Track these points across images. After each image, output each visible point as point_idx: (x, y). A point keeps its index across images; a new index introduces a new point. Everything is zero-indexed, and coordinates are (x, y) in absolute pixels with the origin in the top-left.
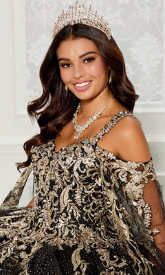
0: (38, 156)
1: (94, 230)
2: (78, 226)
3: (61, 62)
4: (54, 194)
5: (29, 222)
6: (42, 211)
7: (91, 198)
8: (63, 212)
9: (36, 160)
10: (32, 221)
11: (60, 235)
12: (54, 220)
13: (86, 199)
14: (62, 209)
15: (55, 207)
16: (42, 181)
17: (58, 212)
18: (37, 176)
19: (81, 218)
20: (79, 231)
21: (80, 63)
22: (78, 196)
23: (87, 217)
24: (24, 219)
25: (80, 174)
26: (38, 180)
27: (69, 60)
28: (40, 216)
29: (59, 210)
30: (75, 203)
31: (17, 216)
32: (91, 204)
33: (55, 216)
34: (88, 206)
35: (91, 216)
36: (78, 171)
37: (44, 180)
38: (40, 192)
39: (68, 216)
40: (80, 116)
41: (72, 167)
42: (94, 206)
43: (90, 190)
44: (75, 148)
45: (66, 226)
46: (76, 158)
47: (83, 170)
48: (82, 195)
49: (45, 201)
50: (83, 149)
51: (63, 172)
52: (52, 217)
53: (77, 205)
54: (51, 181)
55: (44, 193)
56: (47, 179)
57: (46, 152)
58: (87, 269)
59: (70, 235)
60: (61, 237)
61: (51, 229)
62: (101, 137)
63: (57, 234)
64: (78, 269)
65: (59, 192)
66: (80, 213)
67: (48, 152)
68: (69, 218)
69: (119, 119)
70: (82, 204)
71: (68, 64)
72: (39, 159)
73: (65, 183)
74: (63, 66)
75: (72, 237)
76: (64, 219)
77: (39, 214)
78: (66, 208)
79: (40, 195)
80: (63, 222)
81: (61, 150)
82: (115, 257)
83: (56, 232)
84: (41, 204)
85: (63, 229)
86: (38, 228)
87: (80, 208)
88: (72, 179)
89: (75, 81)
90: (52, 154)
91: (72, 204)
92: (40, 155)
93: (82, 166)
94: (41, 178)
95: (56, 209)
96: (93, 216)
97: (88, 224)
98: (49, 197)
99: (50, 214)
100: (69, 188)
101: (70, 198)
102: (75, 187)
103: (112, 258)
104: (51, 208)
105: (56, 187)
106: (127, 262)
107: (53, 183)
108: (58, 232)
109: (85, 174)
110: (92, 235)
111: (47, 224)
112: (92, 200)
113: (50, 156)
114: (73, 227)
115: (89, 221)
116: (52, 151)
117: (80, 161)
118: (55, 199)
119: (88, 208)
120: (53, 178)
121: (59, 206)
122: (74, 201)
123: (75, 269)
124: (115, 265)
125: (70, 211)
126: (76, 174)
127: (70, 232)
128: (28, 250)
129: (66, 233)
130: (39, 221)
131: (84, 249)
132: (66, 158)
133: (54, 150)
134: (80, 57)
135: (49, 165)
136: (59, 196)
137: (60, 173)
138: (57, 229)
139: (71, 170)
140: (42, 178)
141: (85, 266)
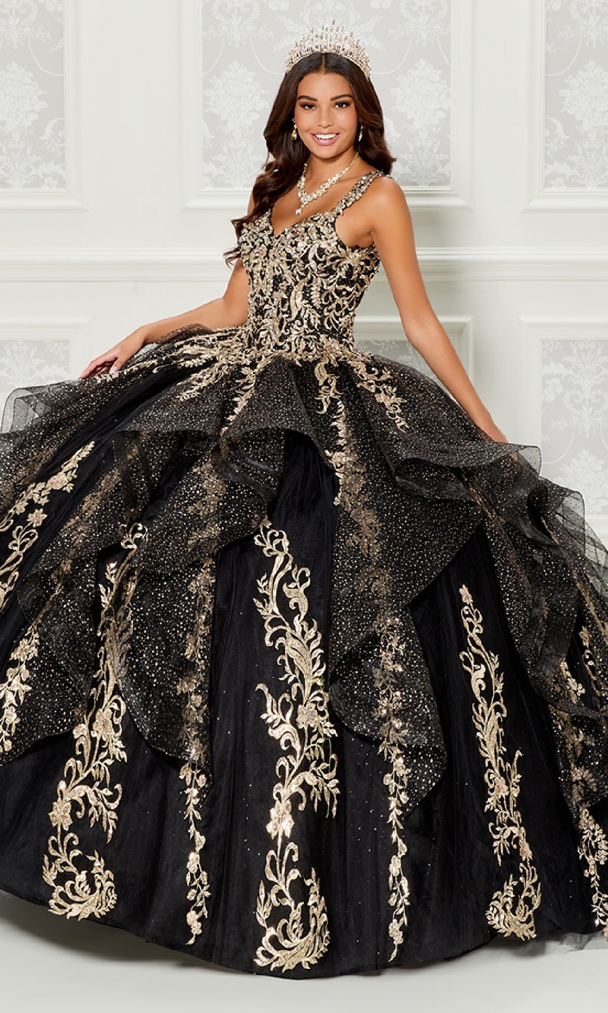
0: (251, 246)
1: (341, 342)
2: (318, 337)
3: (304, 100)
4: (281, 295)
5: (246, 341)
6: (264, 321)
7: (332, 296)
8: (296, 319)
9: (248, 251)
10: (250, 338)
11: (293, 350)
12: (283, 331)
13: (326, 299)
14: (294, 314)
15: (284, 313)
16: (260, 280)
17: (289, 320)
18: (252, 274)
19: (321, 326)
20: (320, 344)
21: (330, 106)
22: (315, 295)
23: (329, 323)
24: (236, 337)
25: (318, 262)
26: (253, 279)
27: (316, 100)
28: (262, 328)
29: (290, 317)
30: (312, 304)
31: (225, 334)
32: (334, 306)
33: (284, 327)
34: (330, 308)
35: (334, 322)
36: (315, 258)
37: (263, 277)
38: (258, 295)
39: (303, 324)
40: (310, 183)
41: (307, 254)
42: (338, 308)
43: (331, 284)
44: (306, 229)
45: (301, 337)
46: (311, 241)
47: (321, 257)
48: (321, 293)
49: (267, 307)
50: (318, 229)
51: (294, 261)
52: (280, 327)
53: (314, 308)
54: (275, 277)
55: (263, 295)
56: (267, 276)
57: (261, 238)
58: (337, 383)
59: (307, 349)
60: (296, 352)
61: (280, 344)
62: (341, 211)
63: (290, 350)
64: (326, 383)
65: (289, 290)
66: (319, 319)
67: (264, 237)
68: (305, 326)
69: (364, 188)
70: (322, 305)
71: (310, 105)
72: (252, 250)
73: (297, 277)
74: (303, 106)
75: (311, 351)
76: (299, 329)
77: (258, 327)
78: (300, 312)
79: (257, 300)
80: (296, 332)
81: (283, 233)
82: (373, 369)
83: (288, 348)
84: (260, 312)
85: (297, 342)
86: (259, 346)
87: (320, 312)
88: (306, 271)
89: (315, 129)
90: (271, 240)
91: (307, 306)
92: (253, 243)
93: (321, 251)
94: (257, 276)
95: (286, 316)
96: (337, 322)
97: (331, 334)
98: (273, 300)
99: (277, 324)
100: (303, 283)
101: (304, 297)
102: (310, 282)
103: (369, 371)
104: (278, 313)
105: (283, 285)
106: (391, 375)
107: (278, 280)
108: (291, 347)
109: (325, 262)
110: (337, 348)
111: (274, 338)
112: (334, 299)
113: (268, 242)
114: (311, 339)
115: (333, 328)
116: (269, 236)
117: (317, 245)
118: (284, 301)
119: (329, 311)
120: (277, 273)
121: (289, 312)
122: (310, 303)
123: (320, 384)
124: (376, 378)
125: (306, 316)
126: (313, 264)
127: (307, 346)
128: (253, 366)
129: (303, 345)
130: (261, 336)
131: (329, 363)
132: (296, 243)
133: (272, 235)
134: (332, 99)
135: (267, 256)
136: (289, 296)
137: (289, 264)
138: (290, 343)
139: (305, 259)
140: (259, 274)
141: (335, 380)
